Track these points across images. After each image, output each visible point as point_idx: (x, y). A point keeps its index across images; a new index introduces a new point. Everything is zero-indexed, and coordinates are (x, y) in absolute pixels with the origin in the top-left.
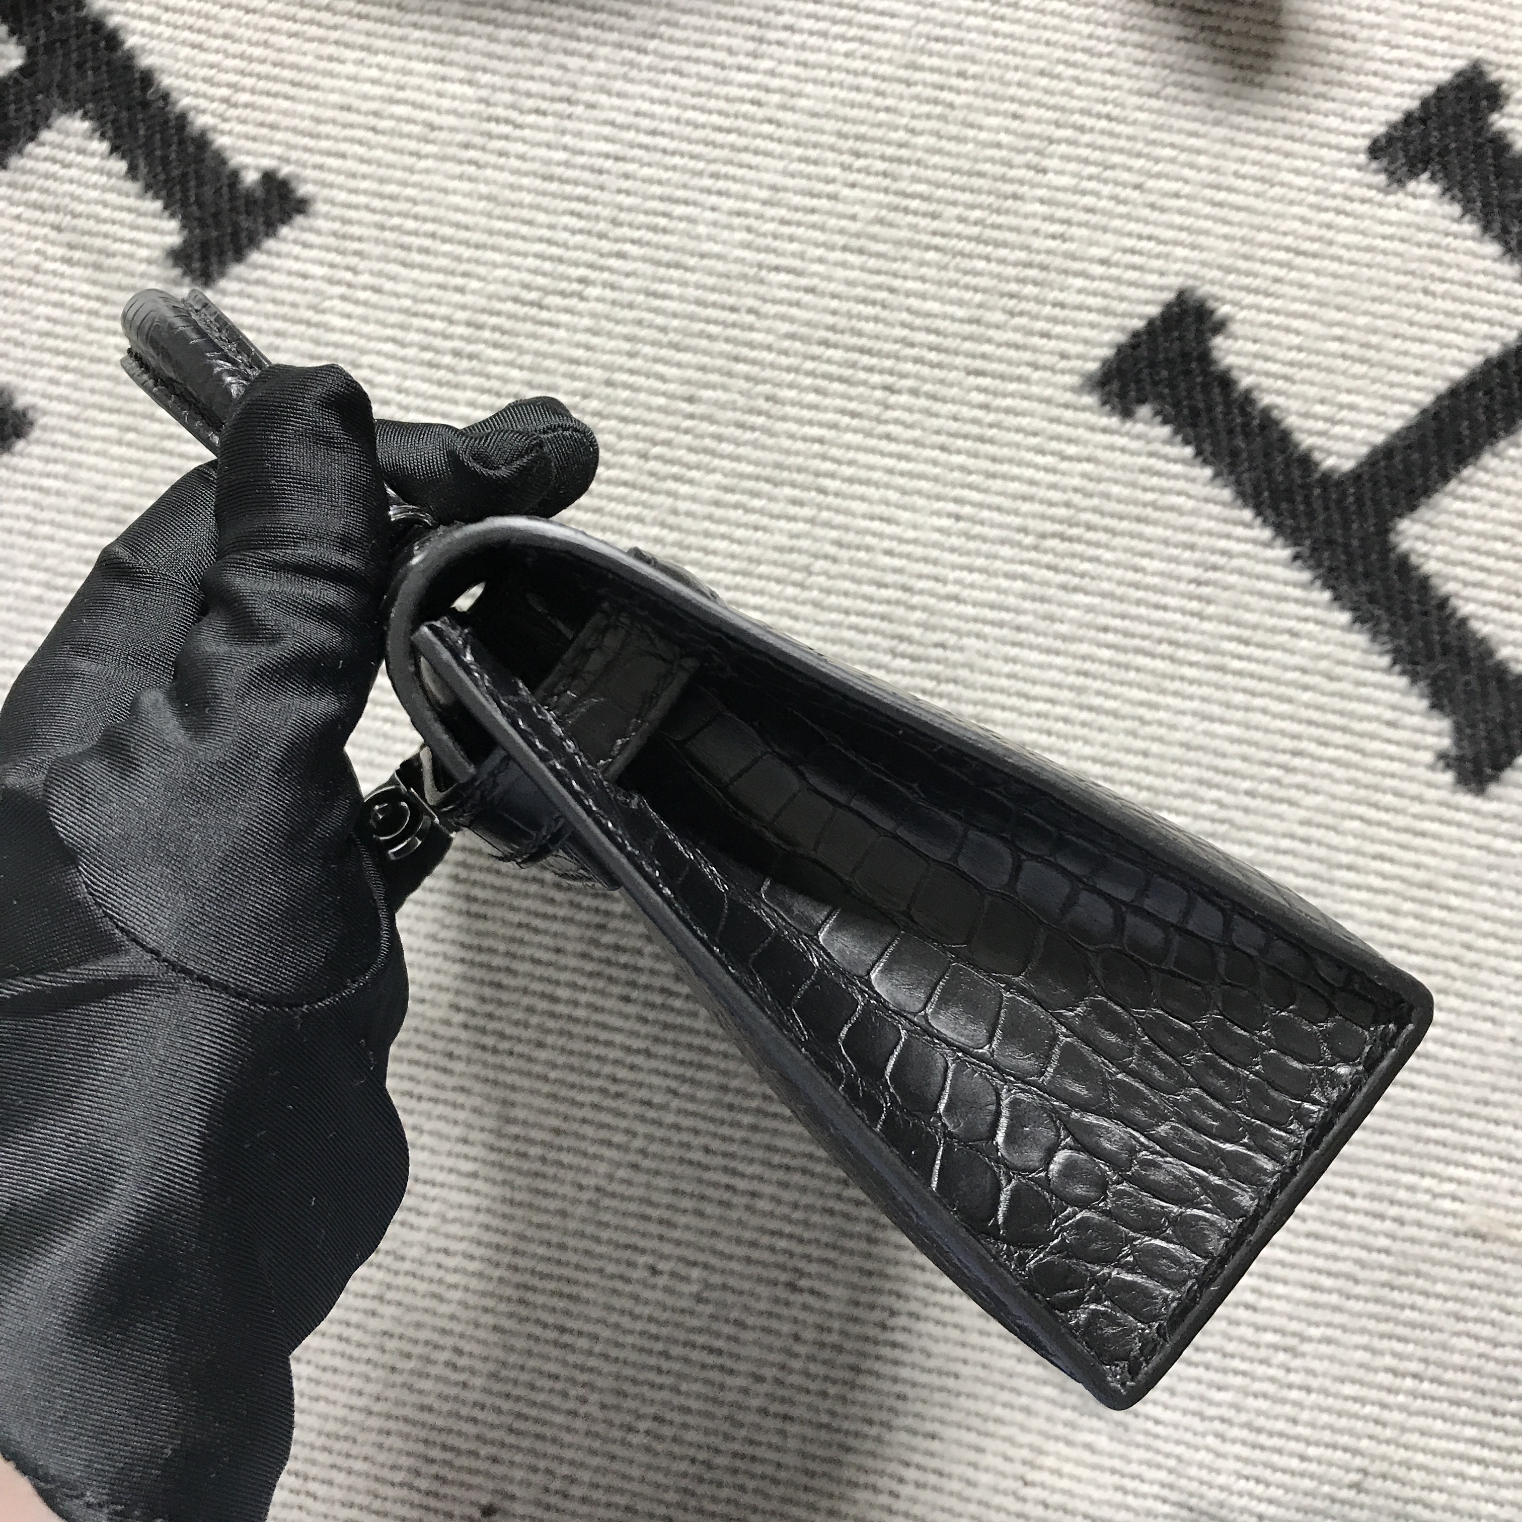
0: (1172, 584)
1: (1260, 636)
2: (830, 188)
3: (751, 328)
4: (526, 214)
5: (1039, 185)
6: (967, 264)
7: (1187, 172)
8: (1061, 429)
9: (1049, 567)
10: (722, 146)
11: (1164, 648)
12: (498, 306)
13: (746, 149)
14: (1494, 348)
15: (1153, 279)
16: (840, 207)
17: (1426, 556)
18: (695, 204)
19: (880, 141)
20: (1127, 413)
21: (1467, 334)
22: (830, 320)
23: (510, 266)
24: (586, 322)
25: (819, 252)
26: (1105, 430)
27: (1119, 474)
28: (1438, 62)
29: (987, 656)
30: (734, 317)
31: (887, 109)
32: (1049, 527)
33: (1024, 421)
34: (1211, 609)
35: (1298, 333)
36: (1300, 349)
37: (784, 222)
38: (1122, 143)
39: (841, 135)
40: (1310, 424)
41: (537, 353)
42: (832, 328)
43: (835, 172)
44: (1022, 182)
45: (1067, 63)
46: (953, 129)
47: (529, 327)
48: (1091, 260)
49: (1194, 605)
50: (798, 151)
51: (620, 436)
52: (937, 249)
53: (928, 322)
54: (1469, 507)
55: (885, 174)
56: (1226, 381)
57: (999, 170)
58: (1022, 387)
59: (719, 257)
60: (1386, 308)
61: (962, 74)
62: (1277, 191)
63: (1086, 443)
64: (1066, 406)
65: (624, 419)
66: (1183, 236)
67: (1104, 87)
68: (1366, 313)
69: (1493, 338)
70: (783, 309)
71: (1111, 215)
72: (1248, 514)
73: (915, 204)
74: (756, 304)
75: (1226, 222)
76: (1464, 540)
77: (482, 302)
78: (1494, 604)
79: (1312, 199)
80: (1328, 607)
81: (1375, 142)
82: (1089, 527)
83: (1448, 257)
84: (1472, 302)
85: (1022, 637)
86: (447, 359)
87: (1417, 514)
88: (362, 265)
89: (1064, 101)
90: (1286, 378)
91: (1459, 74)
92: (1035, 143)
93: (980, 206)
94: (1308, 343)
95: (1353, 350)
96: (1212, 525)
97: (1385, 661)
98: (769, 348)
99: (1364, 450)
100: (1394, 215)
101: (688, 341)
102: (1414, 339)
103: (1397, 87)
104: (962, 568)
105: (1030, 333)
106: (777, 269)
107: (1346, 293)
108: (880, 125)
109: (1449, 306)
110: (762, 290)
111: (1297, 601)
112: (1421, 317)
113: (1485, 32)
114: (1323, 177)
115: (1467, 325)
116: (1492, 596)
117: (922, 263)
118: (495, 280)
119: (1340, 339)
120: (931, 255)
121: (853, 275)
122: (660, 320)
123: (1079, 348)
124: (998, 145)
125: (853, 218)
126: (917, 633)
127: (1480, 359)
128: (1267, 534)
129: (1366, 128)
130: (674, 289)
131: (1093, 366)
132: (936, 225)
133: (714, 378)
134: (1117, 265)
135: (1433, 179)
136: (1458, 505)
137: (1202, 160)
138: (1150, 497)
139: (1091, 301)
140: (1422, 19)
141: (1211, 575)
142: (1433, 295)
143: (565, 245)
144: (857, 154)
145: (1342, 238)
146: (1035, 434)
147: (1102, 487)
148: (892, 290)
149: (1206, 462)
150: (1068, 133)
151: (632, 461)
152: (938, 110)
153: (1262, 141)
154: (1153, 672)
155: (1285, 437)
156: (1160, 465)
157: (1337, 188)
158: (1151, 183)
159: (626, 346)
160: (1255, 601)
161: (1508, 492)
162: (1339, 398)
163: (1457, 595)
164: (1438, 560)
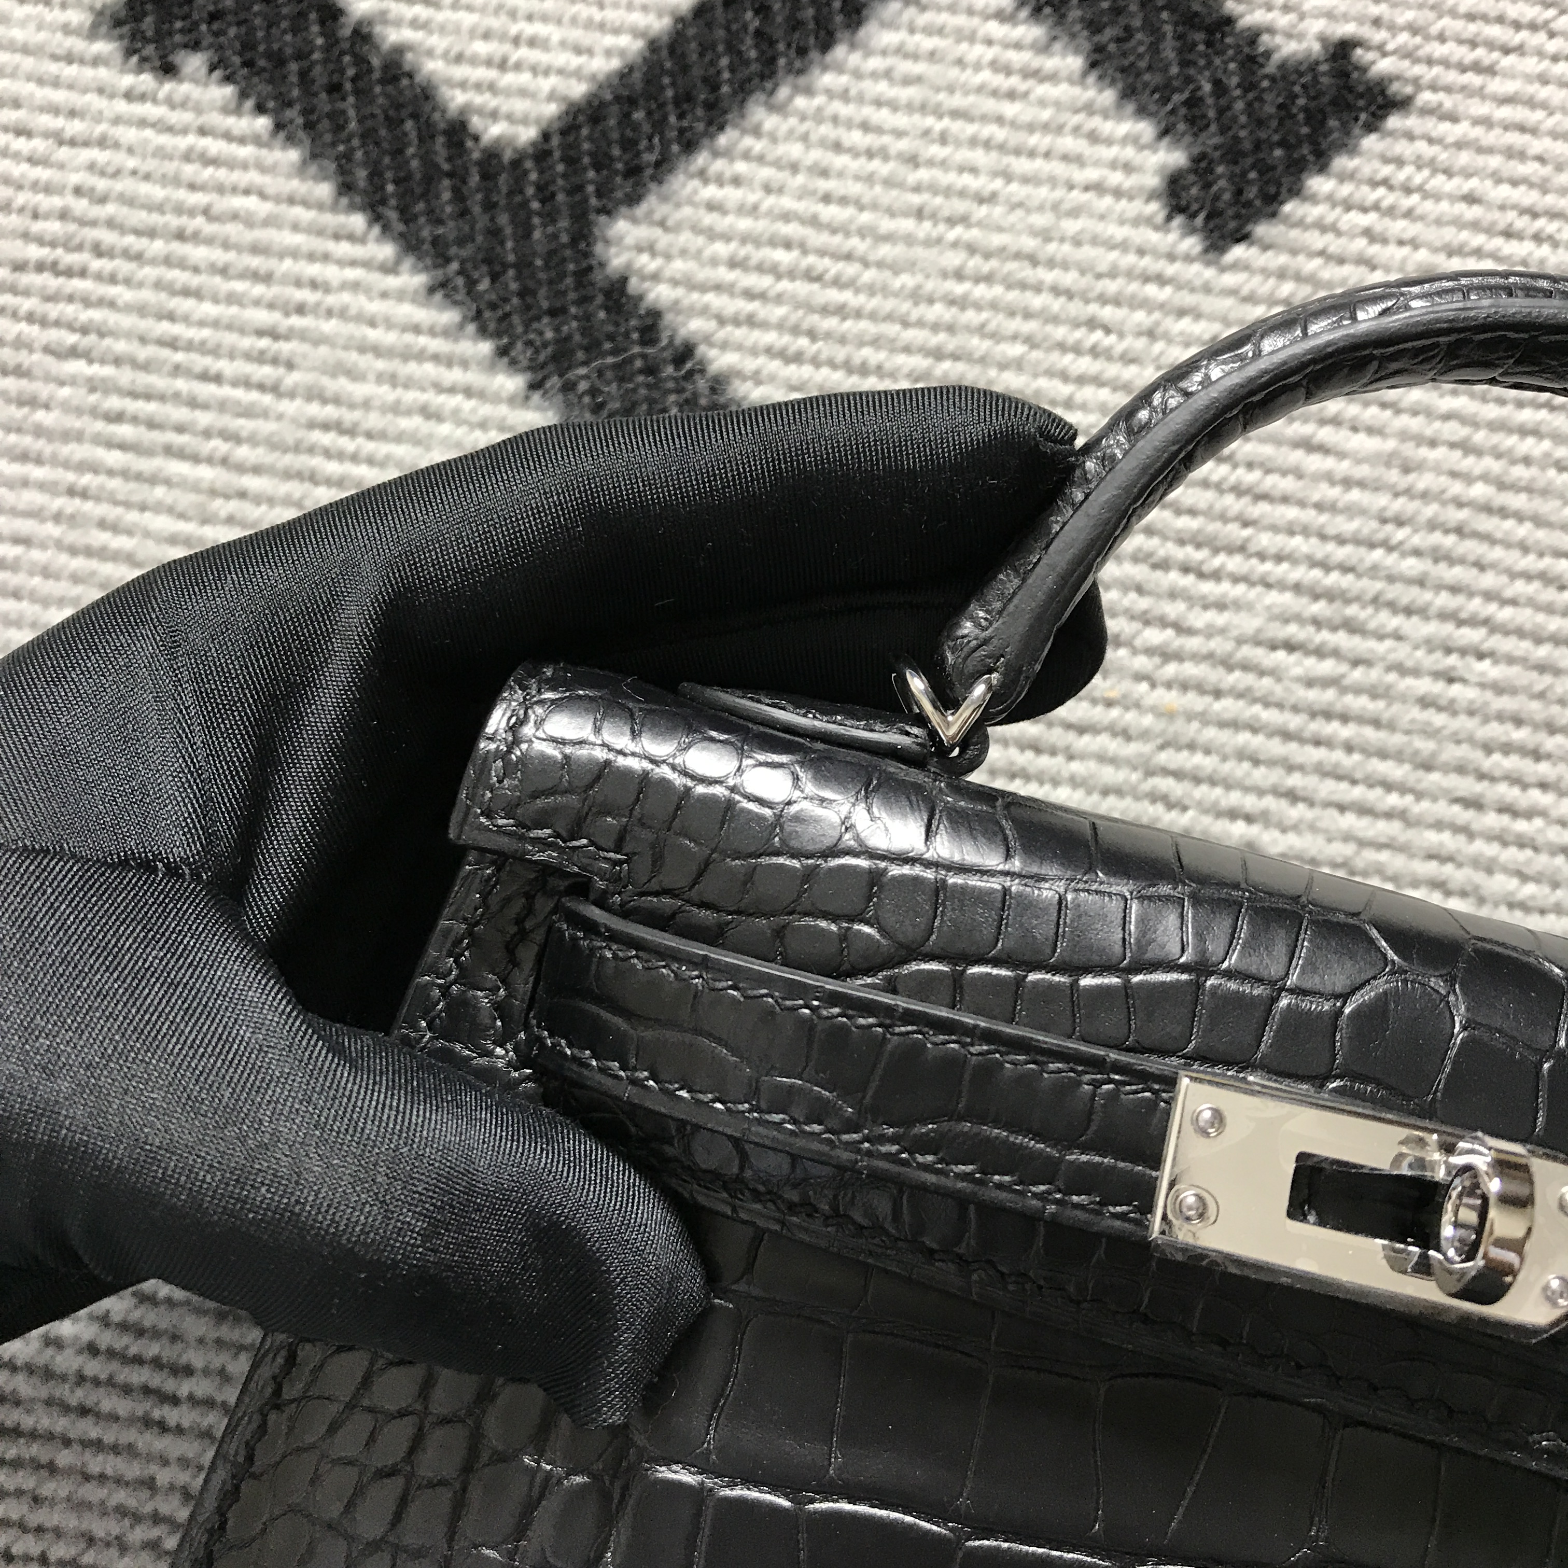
0: (230, 339)
1: (374, 420)
9: (30, 318)
11: (219, 446)
17: (655, 277)
20: (168, 70)
26: (129, 96)
27: (151, 165)
32: (34, 252)
34: (292, 379)
40: (460, 72)
49: (265, 372)
54: (731, 195)
63: (98, 118)
64: (70, 59)
72: (357, 221)
76: (721, 249)
78: (769, 351)
80: (491, 367)
82: (99, 251)
87: (641, 210)
96: (298, 239)
99: (551, 109)
111: (436, 358)
116: (770, 338)
128: (386, 251)
136: (710, 192)
138: (200, 199)
141: (296, 321)
146: (15, 105)
147: (119, 186)
149: (291, 140)
154: (195, 487)
156: (214, 146)
160: (365, 362)
161: (794, 168)
162: (514, 29)
163: (708, 340)
164: (675, 282)
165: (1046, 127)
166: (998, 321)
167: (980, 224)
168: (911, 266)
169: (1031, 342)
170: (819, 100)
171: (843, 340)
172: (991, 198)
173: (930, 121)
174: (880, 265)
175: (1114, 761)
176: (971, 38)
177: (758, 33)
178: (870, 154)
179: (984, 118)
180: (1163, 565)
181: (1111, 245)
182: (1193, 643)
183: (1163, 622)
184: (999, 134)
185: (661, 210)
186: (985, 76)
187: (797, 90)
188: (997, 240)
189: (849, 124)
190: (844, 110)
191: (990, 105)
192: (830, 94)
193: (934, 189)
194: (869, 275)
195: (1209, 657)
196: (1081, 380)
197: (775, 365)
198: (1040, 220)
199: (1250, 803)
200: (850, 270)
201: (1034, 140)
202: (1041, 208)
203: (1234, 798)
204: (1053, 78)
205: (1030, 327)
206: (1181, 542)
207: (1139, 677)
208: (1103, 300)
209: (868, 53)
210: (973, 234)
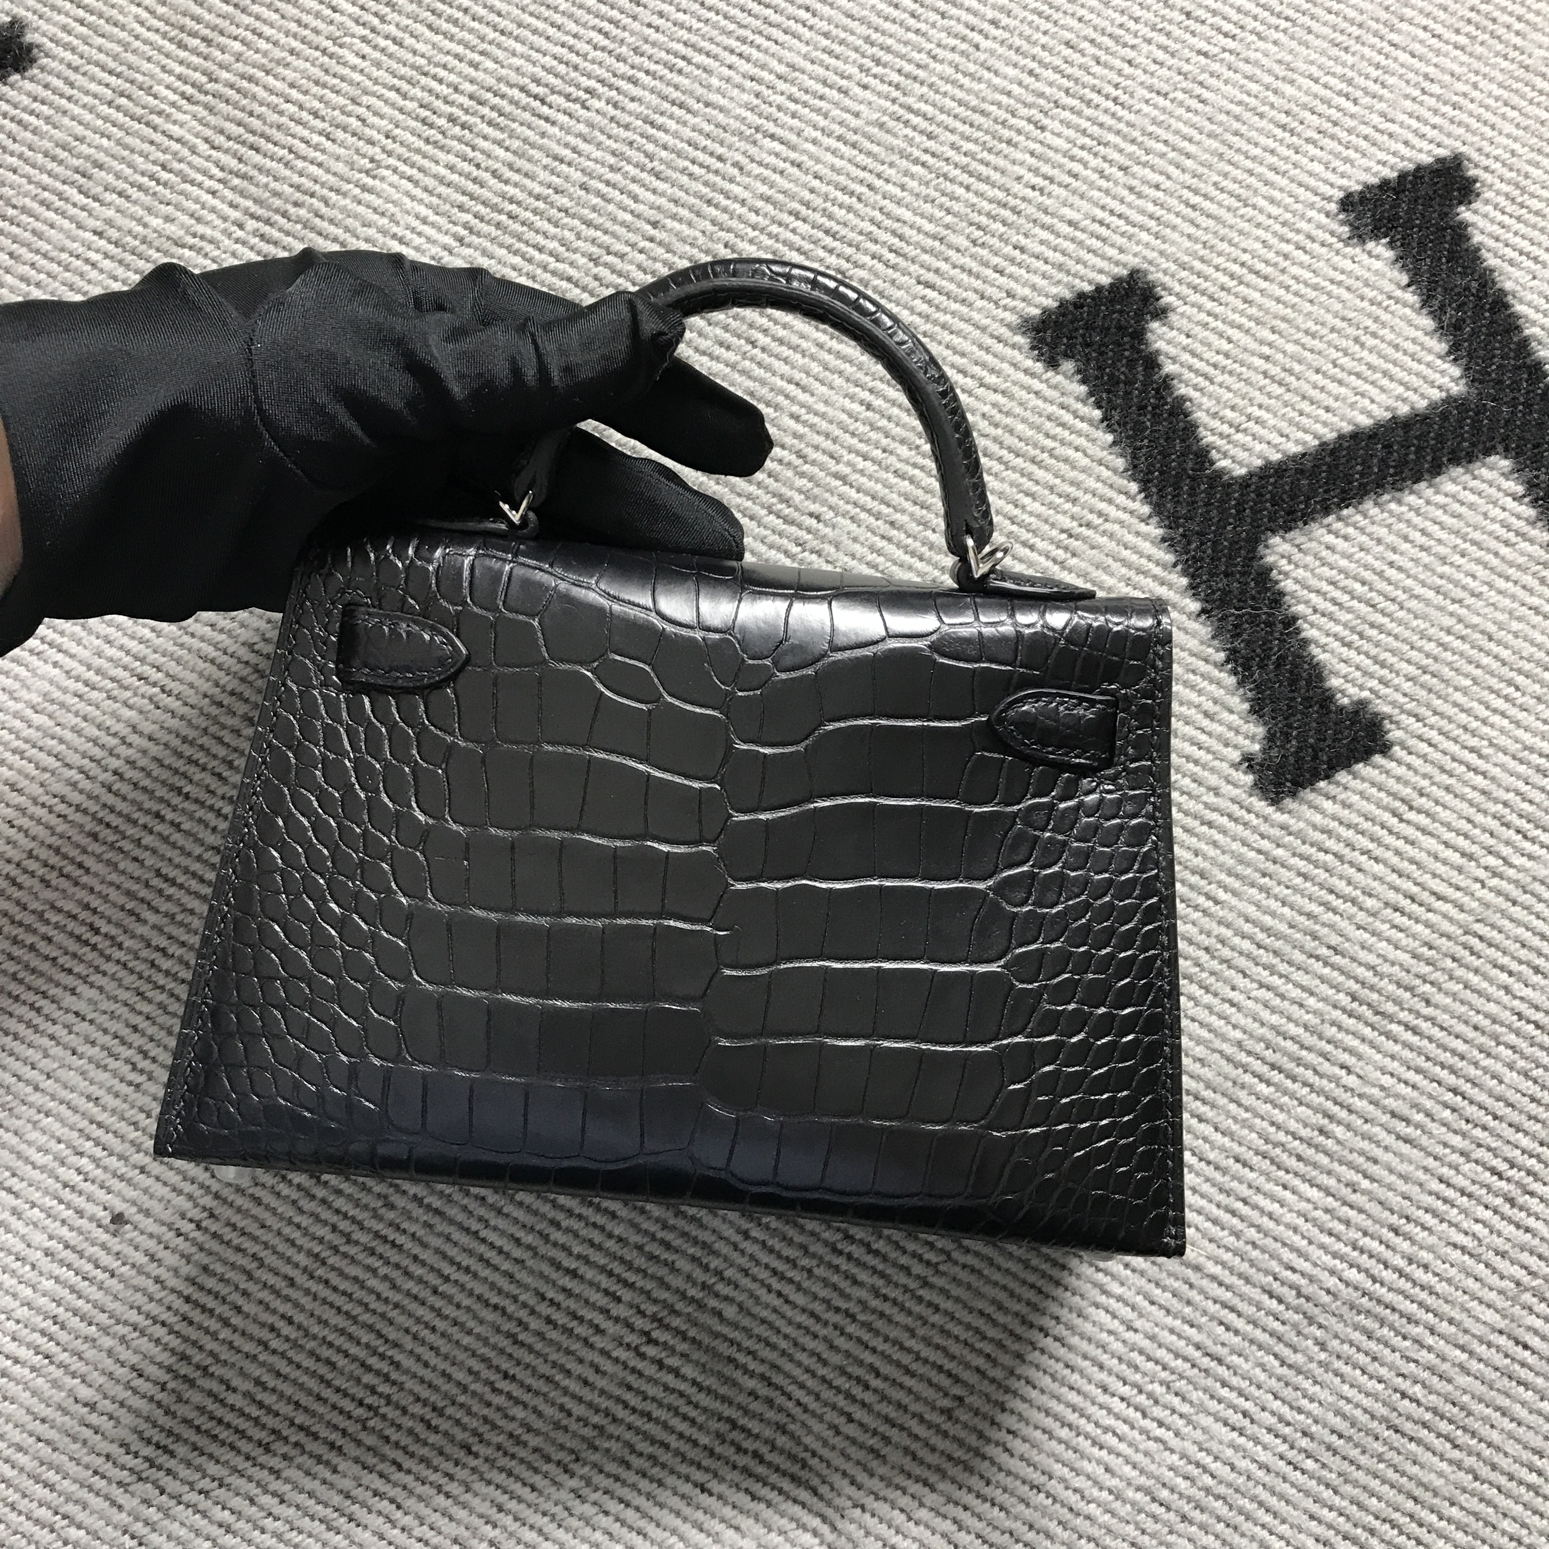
2: (844, 83)
3: (731, 180)
4: (558, 18)
5: (1035, 140)
6: (949, 187)
7: (1171, 169)
8: (989, 358)
10: (756, 17)
12: (504, 89)
13: (778, 26)
14: (1404, 410)
15: (1112, 252)
16: (847, 102)
17: (1286, 574)
18: (716, 57)
19: (902, 57)
20: (1052, 364)
21: (1383, 390)
22: (807, 196)
23: (528, 59)
24: (582, 128)
25: (818, 134)
26: (1026, 371)
27: (1028, 415)
28: (1424, 145)
29: (855, 540)
30: (719, 165)
31: (917, 31)
33: (956, 341)
34: (1073, 561)
35: (1230, 341)
36: (1227, 356)
37: (791, 98)
38: (1121, 126)
39: (868, 40)
40: (1215, 424)
41: (525, 141)
42: (807, 205)
43: (853, 70)
44: (1019, 132)
45: (1092, 41)
46: (972, 68)
47: (527, 116)
48: (1062, 219)
49: (1060, 554)
50: (825, 43)
51: (578, 236)
52: (923, 164)
53: (896, 225)
54: (1340, 544)
55: (897, 87)
56: (1152, 362)
57: (1003, 115)
58: (964, 310)
59: (722, 109)
60: (1317, 344)
61: (994, 23)
62: (1249, 212)
63: (1006, 378)
64: (999, 340)
65: (589, 224)
66: (1152, 224)
67: (1120, 72)
68: (1296, 342)
69: (1404, 400)
70: (767, 173)
71: (1092, 185)
72: (1134, 487)
73: (916, 120)
74: (744, 161)
75: (1192, 222)
76: (1326, 571)
77: (491, 81)
78: (1336, 636)
79: (1277, 227)
80: (1184, 593)
81: (1349, 195)
83: (1385, 317)
84: (1395, 363)
85: (894, 533)
86: (442, 122)
87: (1288, 536)
88: (393, 16)
89: (1079, 73)
90: (1206, 376)
91: (1440, 161)
92: (1042, 102)
93: (976, 141)
94: (1235, 352)
95: (1275, 371)
96: (1098, 486)
97: (1221, 656)
98: (743, 202)
99: (1259, 463)
100: (1347, 265)
101: (669, 173)
102: (1333, 379)
103: (1382, 156)
104: (858, 453)
105: (986, 265)
106: (772, 137)
107: (1284, 319)
108: (906, 43)
109: (1373, 359)
110: (753, 150)
111: (1155, 577)
112: (1344, 361)
113: (1474, 133)
114: (1294, 212)
115: (1385, 382)
116: (1338, 629)
117: (906, 173)
118: (510, 67)
119: (1267, 358)
120: (917, 169)
121: (839, 163)
122: (650, 147)
123: (1027, 291)
124: (1009, 94)
125: (857, 115)
126: (798, 498)
127: (1388, 415)
128: (1146, 510)
129: (1344, 182)
130: (672, 125)
131: (1036, 312)
132: (930, 144)
133: (684, 213)
134: (1083, 231)
135: (1391, 245)
136: (1330, 539)
137: (1189, 163)
138: (1049, 443)
139: (1050, 254)
140: (1421, 103)
141: (1084, 531)
142: (1362, 345)
143: (585, 57)
144: (878, 62)
145: (1295, 270)
146: (963, 355)
147: (1008, 421)
148: (870, 187)
149: (1110, 429)
150: (1075, 102)
151: (583, 261)
152: (964, 46)
153: (1249, 164)
155: (1191, 429)
156: (1068, 417)
157: (1303, 225)
158: (1136, 169)
159: (612, 160)
160: (1115, 566)
161: (1379, 541)
162: (1249, 410)
163: (1305, 618)
164: (1296, 581)
165: (1519, 567)
166: (1462, 663)
167: (1468, 607)
168: (1425, 617)
169: (1475, 681)
170: (1404, 509)
171: (1377, 645)
172: (1478, 596)
173: (1459, 541)
174: (1409, 610)
175: (1451, 920)
176: (1495, 503)
177: (1382, 460)
178: (1422, 548)
179: (1488, 550)
180: (1507, 825)
181: (1532, 643)
182: (1511, 872)
183: (1498, 855)
184: (1495, 562)
185: (1300, 539)
186: (1496, 527)
187: (1393, 499)
188: (1476, 620)
189: (1415, 527)
190: (1417, 520)
191: (1493, 544)
192: (1411, 508)
193: (1450, 580)
194: (1401, 614)
195: (1516, 882)
196: (1495, 711)
197: (1336, 645)
198: (1502, 617)
199: (1514, 966)
200: (1392, 607)
201: (1511, 571)
202: (1503, 610)
203: (1505, 960)
204: (1532, 541)
205: (1478, 672)
206: (1521, 816)
207: (1476, 880)
208: (1520, 671)
209: (1437, 492)
210: (1463, 612)
